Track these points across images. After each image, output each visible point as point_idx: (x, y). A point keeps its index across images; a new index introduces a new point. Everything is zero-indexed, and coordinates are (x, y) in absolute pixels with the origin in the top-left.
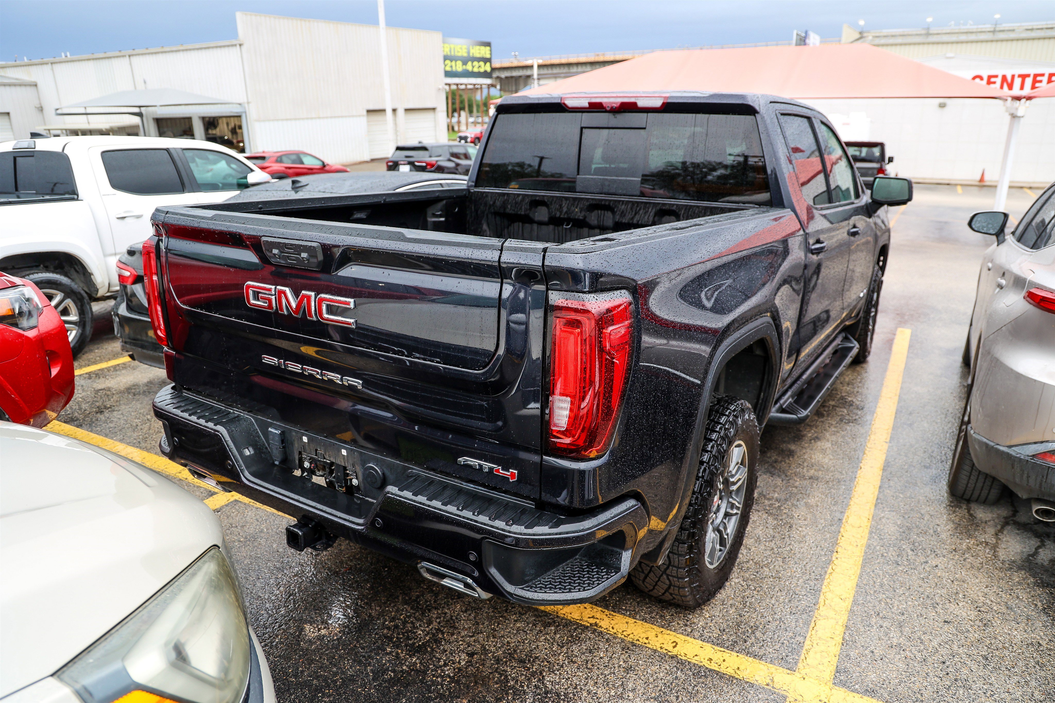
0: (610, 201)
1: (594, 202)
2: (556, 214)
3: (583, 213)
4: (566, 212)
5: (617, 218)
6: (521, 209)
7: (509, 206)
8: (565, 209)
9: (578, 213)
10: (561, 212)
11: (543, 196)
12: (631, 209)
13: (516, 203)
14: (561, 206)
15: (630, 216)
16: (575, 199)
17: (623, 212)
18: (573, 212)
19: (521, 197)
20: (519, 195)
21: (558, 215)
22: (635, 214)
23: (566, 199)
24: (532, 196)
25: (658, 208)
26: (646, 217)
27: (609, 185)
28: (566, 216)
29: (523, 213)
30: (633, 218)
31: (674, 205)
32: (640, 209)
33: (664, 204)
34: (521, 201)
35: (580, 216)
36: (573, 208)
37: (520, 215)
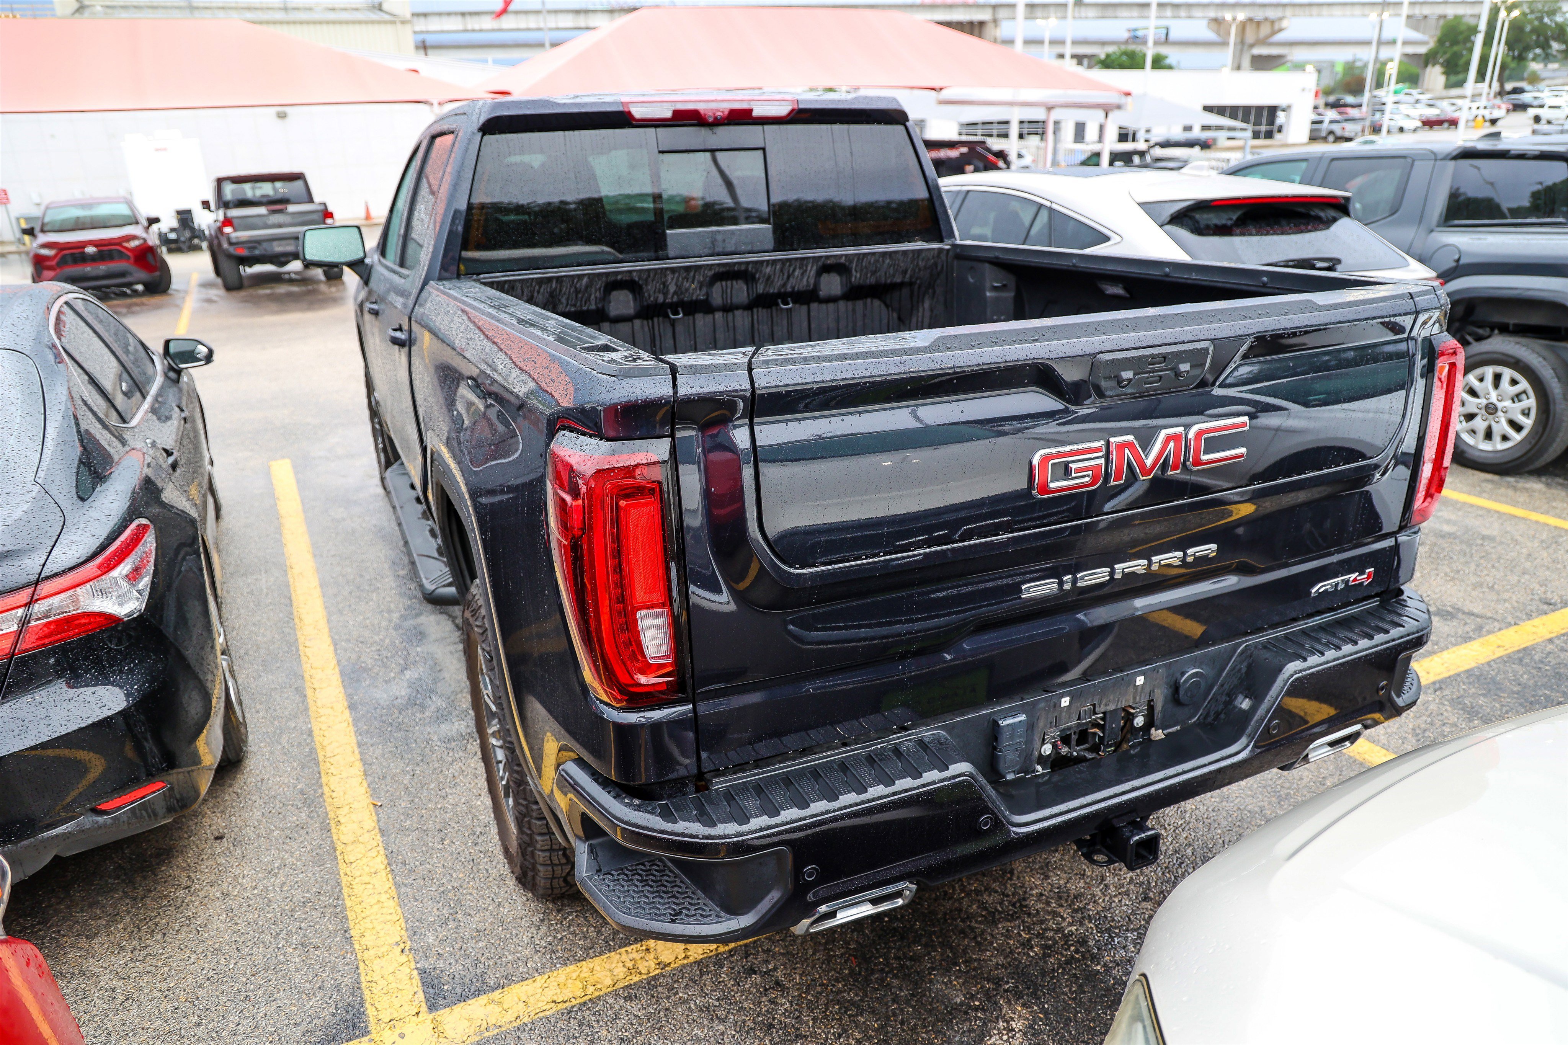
0: (748, 263)
1: (722, 269)
2: (656, 299)
3: (704, 290)
4: (675, 293)
5: (760, 288)
6: (589, 299)
7: (564, 300)
8: (672, 288)
9: (694, 291)
10: (665, 294)
11: (630, 272)
12: (782, 270)
13: (577, 291)
14: (664, 284)
15: (780, 282)
16: (688, 269)
17: (769, 277)
18: (687, 290)
19: (585, 279)
20: (580, 277)
21: (661, 299)
22: (788, 278)
23: (673, 270)
24: (607, 274)
25: (820, 264)
26: (805, 280)
27: (724, 241)
28: (675, 299)
29: (593, 307)
30: (784, 285)
31: (842, 256)
32: (794, 270)
33: (828, 257)
34: (587, 287)
35: (700, 295)
36: (686, 285)
37: (588, 311)
